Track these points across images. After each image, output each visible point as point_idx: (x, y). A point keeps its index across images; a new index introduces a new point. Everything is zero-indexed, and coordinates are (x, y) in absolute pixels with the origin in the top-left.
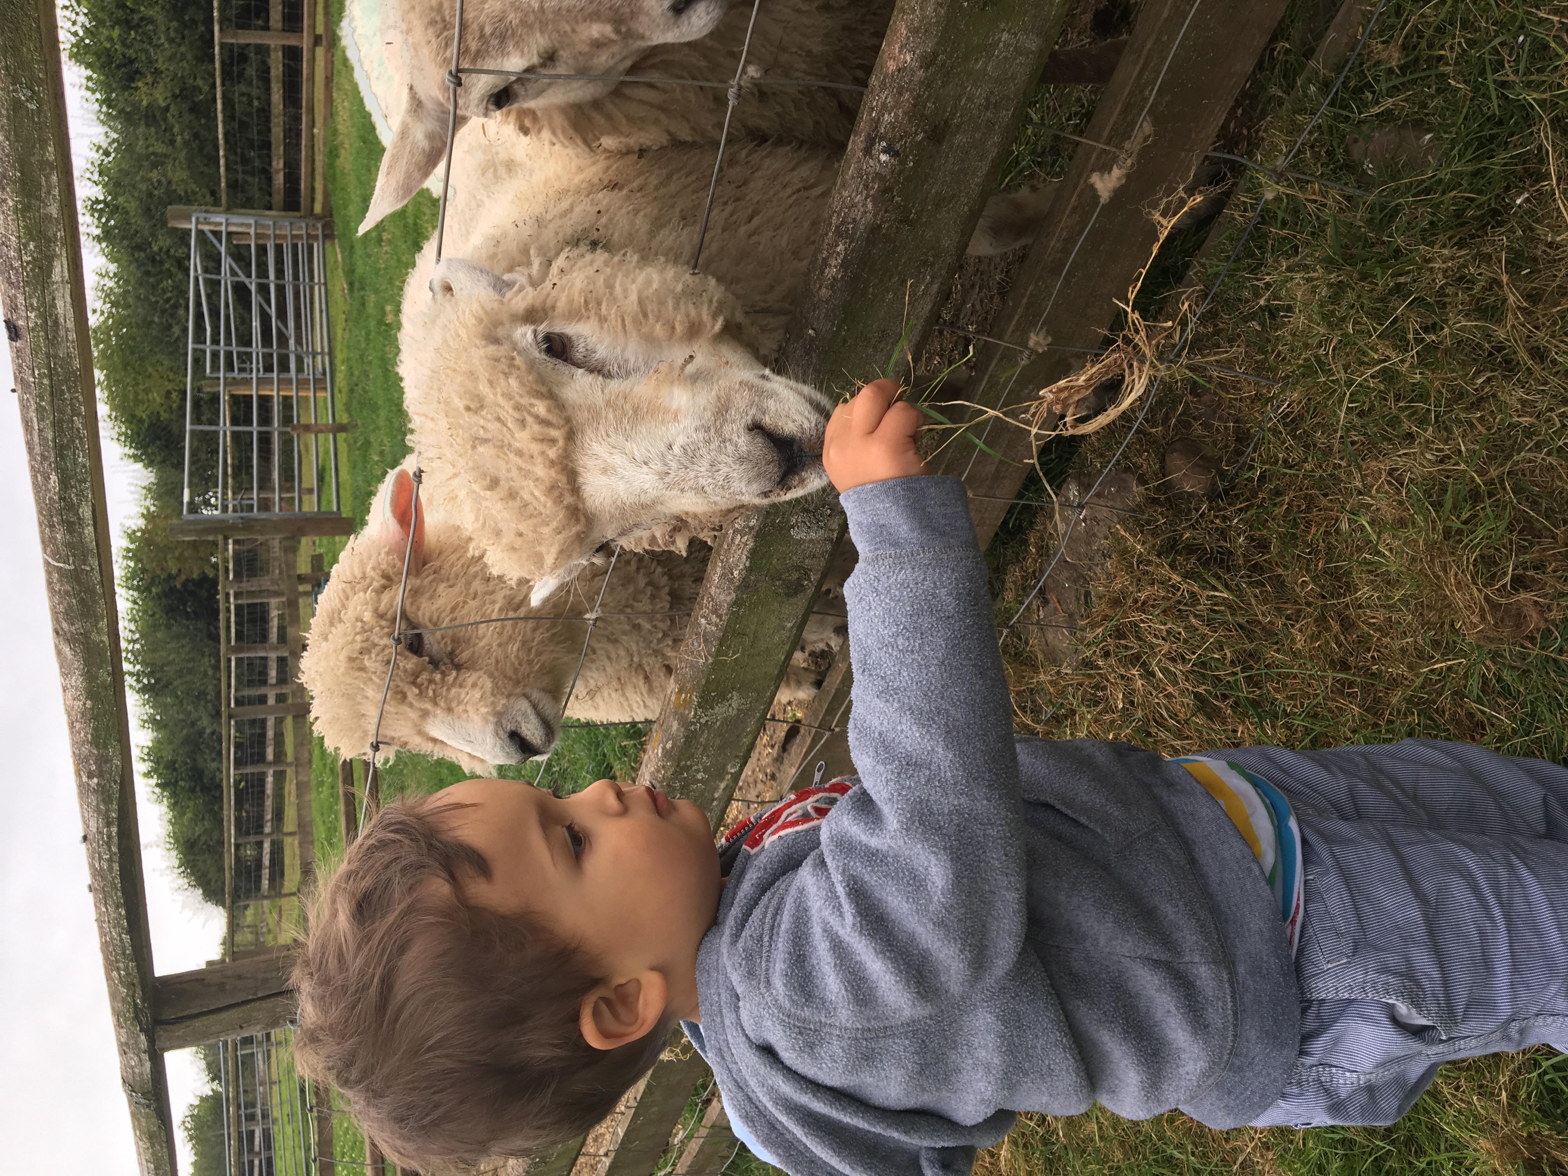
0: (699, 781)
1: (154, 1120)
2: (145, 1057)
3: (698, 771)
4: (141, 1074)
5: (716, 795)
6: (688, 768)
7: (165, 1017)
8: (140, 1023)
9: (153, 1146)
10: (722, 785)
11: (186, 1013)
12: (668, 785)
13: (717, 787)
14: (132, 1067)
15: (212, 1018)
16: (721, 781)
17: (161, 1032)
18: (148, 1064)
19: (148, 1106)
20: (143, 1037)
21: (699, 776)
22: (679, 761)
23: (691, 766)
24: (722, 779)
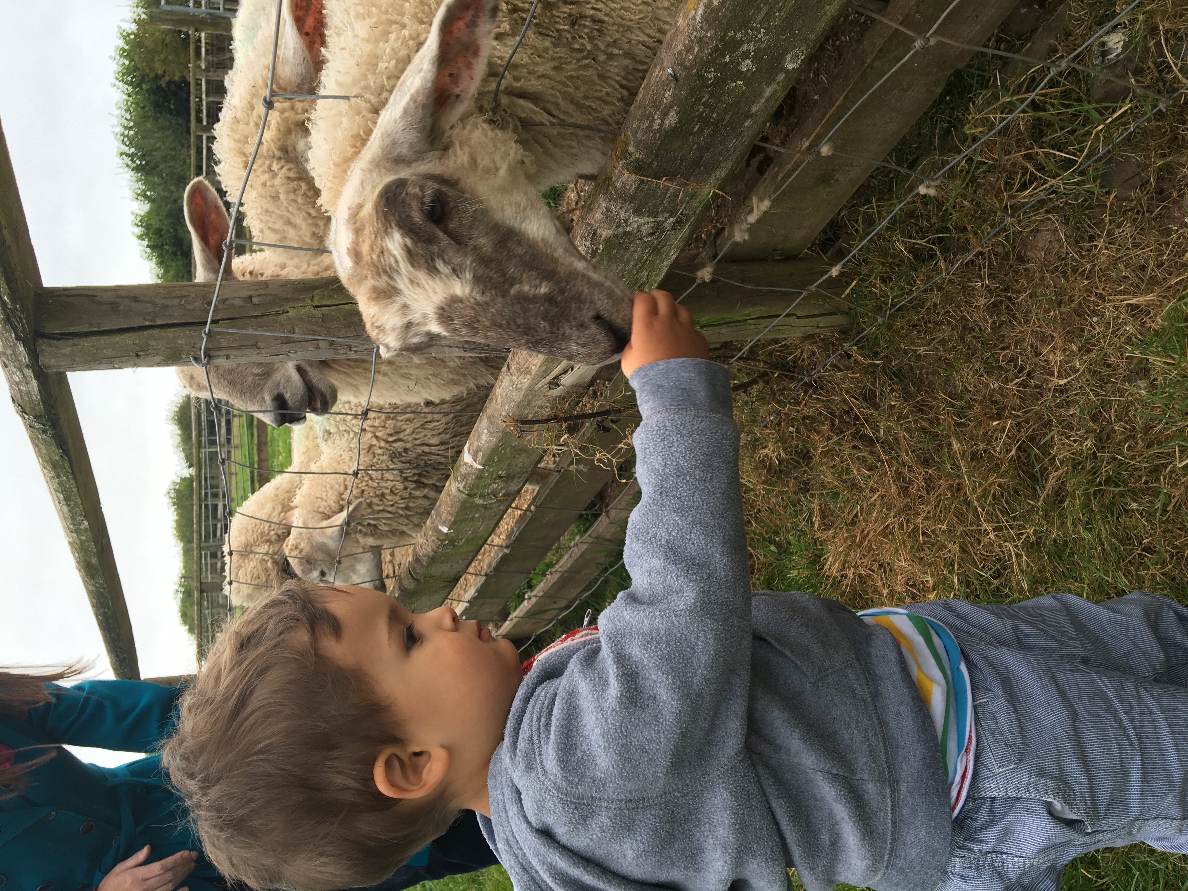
0: (740, 75)
1: (54, 448)
2: (29, 373)
3: (746, 55)
4: (29, 393)
5: (754, 109)
6: (735, 44)
7: (47, 331)
8: (15, 329)
9: (58, 476)
10: (768, 92)
11: (71, 330)
12: (700, 76)
13: (759, 95)
14: (17, 384)
15: (104, 340)
16: (768, 85)
17: (43, 346)
18: (34, 383)
19: (44, 432)
20: (21, 348)
21: (746, 65)
22: (727, 31)
23: (741, 43)
24: (771, 81)
